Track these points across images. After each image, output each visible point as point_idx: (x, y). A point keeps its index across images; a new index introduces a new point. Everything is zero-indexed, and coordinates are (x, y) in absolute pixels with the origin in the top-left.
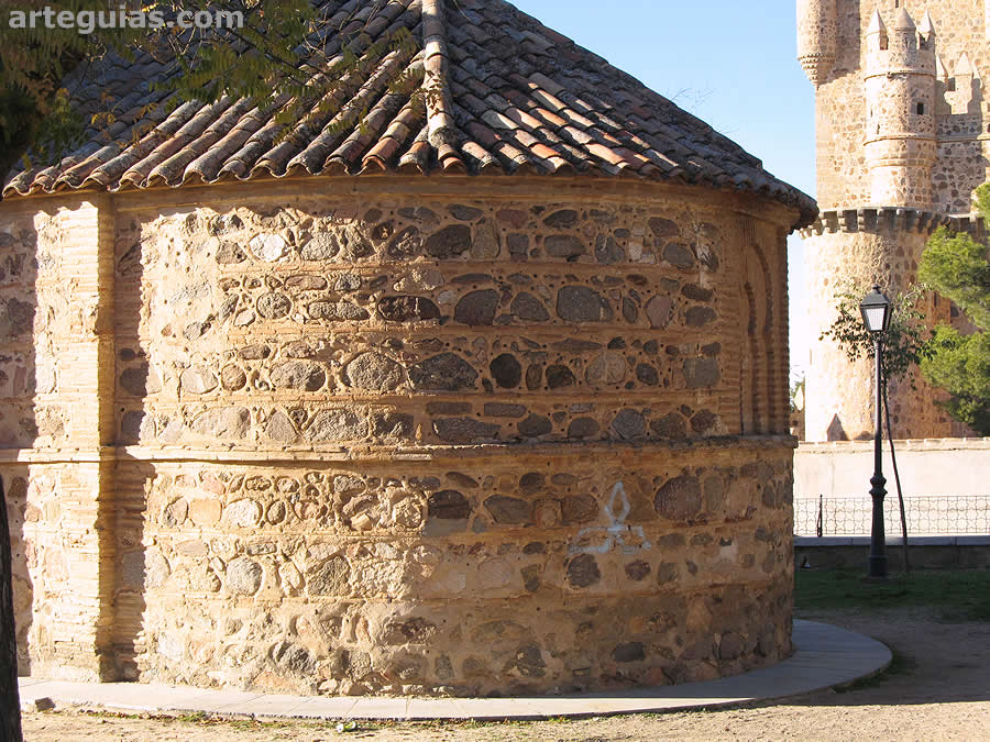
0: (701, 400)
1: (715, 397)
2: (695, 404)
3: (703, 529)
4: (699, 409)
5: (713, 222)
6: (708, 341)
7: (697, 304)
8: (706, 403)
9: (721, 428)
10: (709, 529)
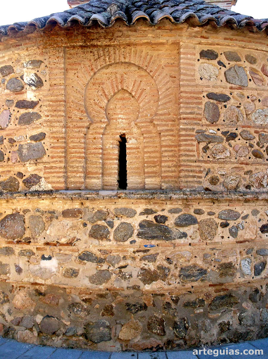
0: (30, 169)
1: (41, 166)
2: (27, 171)
3: (26, 247)
4: (29, 174)
5: (38, 58)
6: (35, 132)
7: (27, 111)
8: (35, 170)
9: (45, 185)
10: (31, 247)
